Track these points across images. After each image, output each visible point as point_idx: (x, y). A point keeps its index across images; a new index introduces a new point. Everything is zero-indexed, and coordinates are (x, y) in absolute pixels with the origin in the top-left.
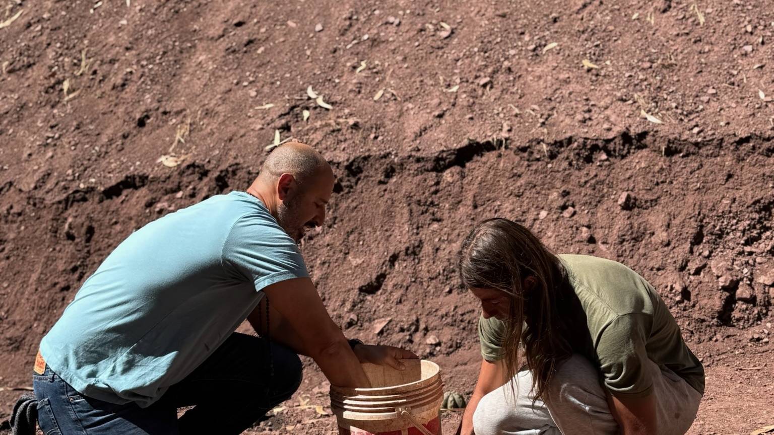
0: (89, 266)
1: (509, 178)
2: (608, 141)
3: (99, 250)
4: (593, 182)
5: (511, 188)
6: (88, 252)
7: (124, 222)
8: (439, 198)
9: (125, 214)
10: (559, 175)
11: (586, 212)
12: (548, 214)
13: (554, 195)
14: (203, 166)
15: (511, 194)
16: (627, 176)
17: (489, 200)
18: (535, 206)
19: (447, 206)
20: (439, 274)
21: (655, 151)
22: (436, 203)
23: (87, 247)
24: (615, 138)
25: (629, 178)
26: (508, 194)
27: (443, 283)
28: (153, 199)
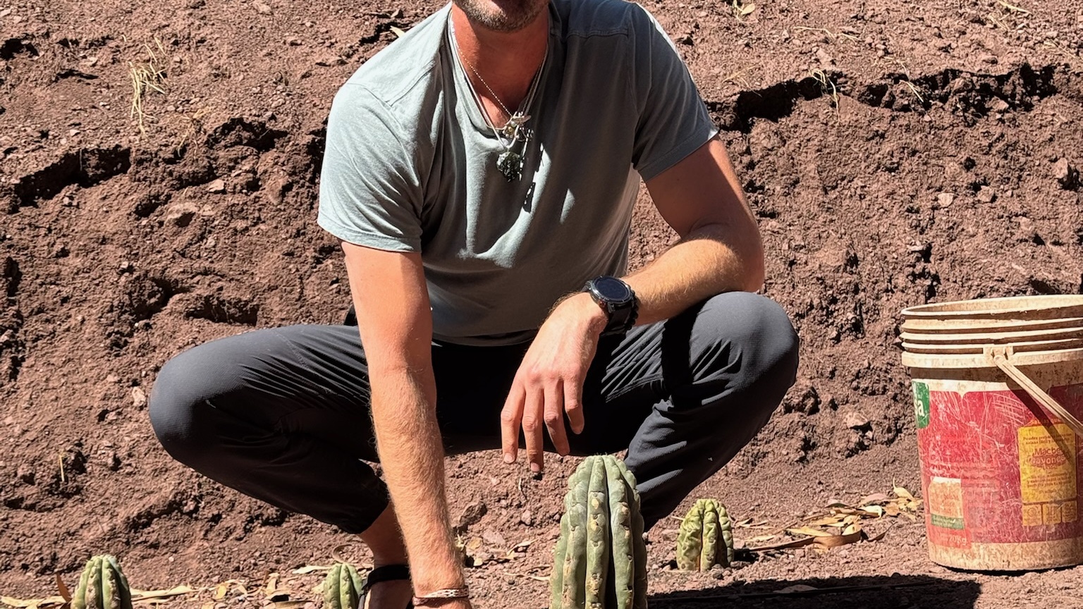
0: (29, 344)
1: (868, 140)
2: (1002, 79)
3: (41, 310)
4: (1000, 145)
5: (877, 156)
6: (18, 314)
7: (86, 251)
8: (761, 175)
9: (84, 232)
10: (946, 134)
11: (1009, 193)
12: (955, 198)
13: (952, 167)
14: (262, 125)
15: (878, 168)
16: (1047, 135)
17: (843, 179)
18: (925, 186)
19: (778, 188)
20: (812, 307)
21: (1072, 97)
22: (758, 184)
23: (13, 303)
24: (1010, 74)
25: (1051, 140)
26: (873, 167)
27: (821, 323)
28: (150, 198)
